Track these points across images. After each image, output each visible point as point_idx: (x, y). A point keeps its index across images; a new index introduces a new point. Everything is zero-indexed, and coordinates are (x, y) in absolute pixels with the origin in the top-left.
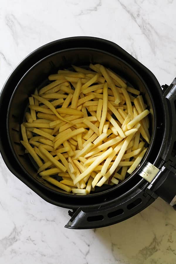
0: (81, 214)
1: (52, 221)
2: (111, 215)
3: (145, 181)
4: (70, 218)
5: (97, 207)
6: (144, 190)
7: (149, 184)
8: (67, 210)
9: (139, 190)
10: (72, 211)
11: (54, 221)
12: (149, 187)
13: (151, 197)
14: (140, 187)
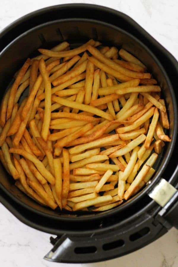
0: (67, 243)
1: (26, 245)
2: (107, 247)
3: (156, 205)
4: (52, 247)
5: (89, 235)
6: (154, 217)
7: (161, 208)
8: (49, 236)
9: (148, 215)
10: (55, 237)
11: (29, 246)
12: (161, 213)
13: (164, 227)
14: (149, 211)
